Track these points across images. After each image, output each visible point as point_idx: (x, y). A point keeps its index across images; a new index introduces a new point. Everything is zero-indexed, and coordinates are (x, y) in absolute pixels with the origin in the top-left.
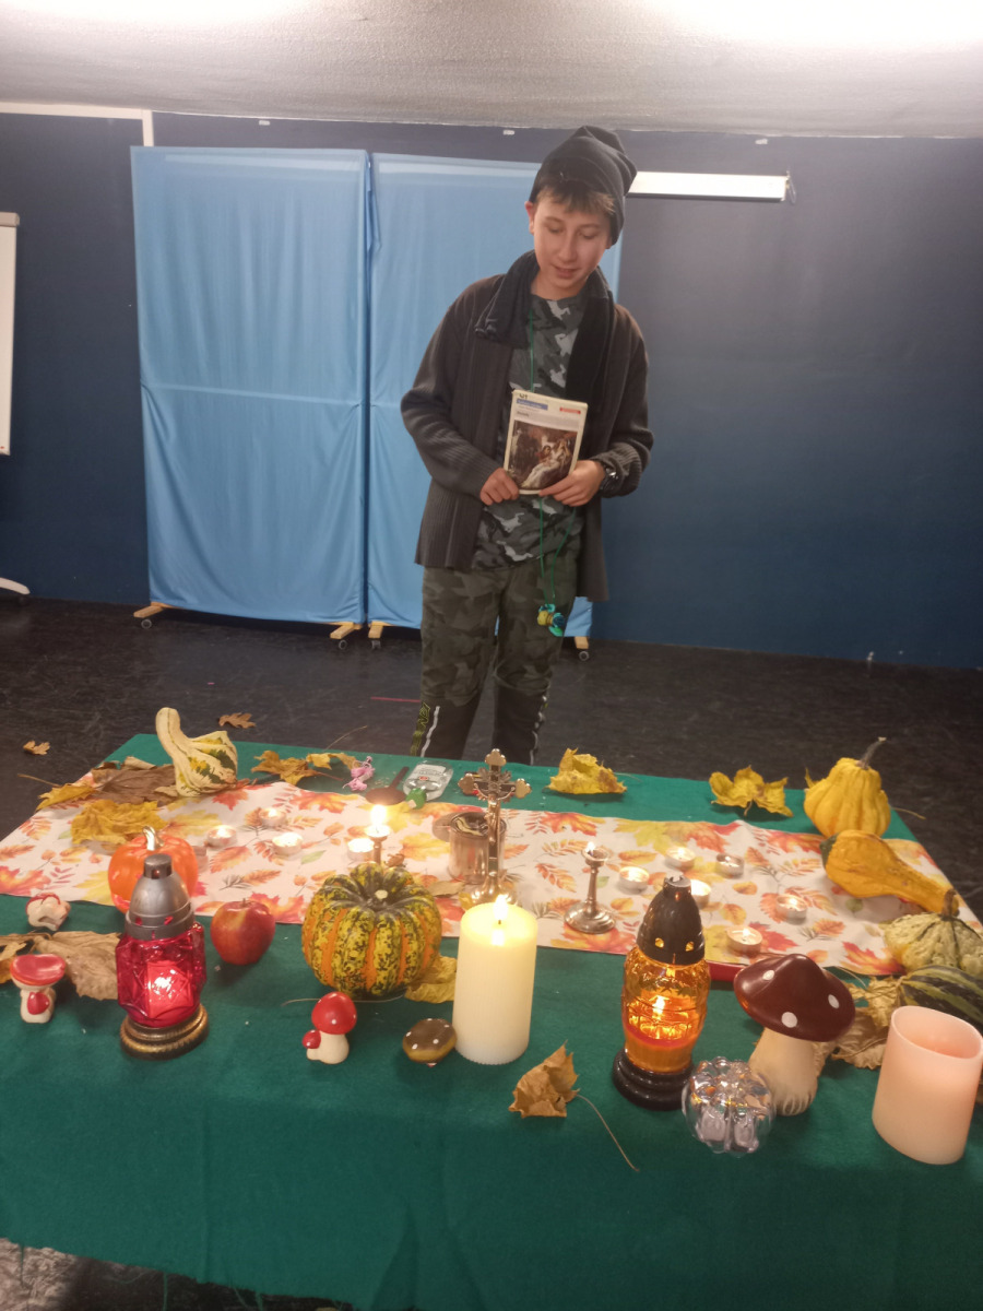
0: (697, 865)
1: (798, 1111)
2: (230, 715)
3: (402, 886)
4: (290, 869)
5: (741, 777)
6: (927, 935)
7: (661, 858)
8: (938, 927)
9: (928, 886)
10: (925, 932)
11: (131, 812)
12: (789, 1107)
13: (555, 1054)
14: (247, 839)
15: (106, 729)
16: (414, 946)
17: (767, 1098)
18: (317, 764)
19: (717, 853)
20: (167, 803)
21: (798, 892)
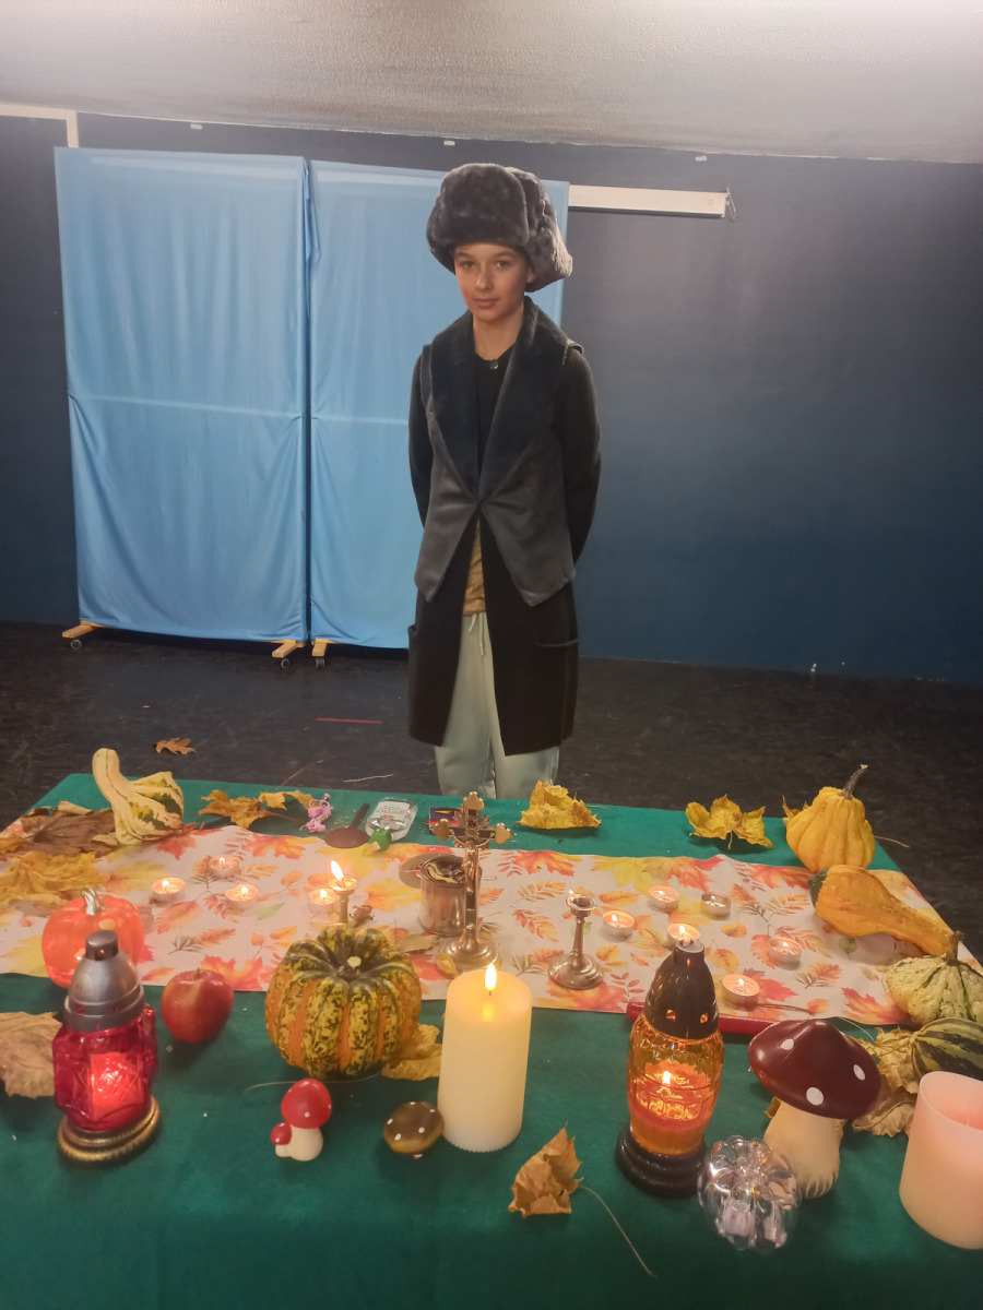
0: (682, 906)
1: (822, 1193)
2: (168, 740)
3: (376, 950)
4: (245, 926)
5: (717, 806)
6: (933, 981)
7: (643, 899)
8: (944, 972)
9: (922, 923)
10: (931, 978)
11: (66, 866)
12: (813, 1189)
13: (555, 1139)
14: (198, 893)
15: (34, 758)
16: (393, 1019)
17: (792, 1183)
18: (271, 804)
19: (702, 892)
20: (106, 854)
21: (789, 932)
